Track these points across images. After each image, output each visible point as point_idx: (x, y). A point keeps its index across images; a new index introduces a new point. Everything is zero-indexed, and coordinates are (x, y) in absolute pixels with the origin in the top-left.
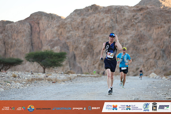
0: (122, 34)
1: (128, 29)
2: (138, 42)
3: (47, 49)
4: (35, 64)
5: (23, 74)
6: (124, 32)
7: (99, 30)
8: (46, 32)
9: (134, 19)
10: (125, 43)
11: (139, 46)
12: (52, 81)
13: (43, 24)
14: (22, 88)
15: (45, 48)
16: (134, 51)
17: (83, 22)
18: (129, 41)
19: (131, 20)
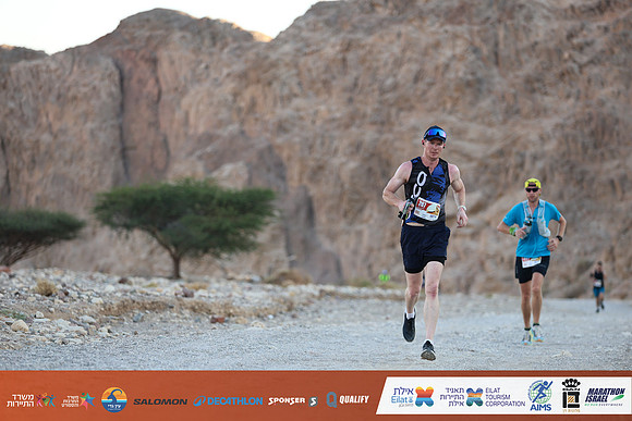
0: (518, 112)
1: (546, 94)
2: (590, 151)
3: (188, 174)
4: (138, 236)
5: (83, 282)
6: (526, 105)
7: (419, 93)
8: (185, 101)
9: (574, 48)
10: (531, 150)
11: (591, 168)
12: (209, 312)
13: (172, 63)
14: (79, 341)
15: (184, 170)
16: (572, 189)
17: (351, 56)
18: (551, 146)
19: (559, 52)
